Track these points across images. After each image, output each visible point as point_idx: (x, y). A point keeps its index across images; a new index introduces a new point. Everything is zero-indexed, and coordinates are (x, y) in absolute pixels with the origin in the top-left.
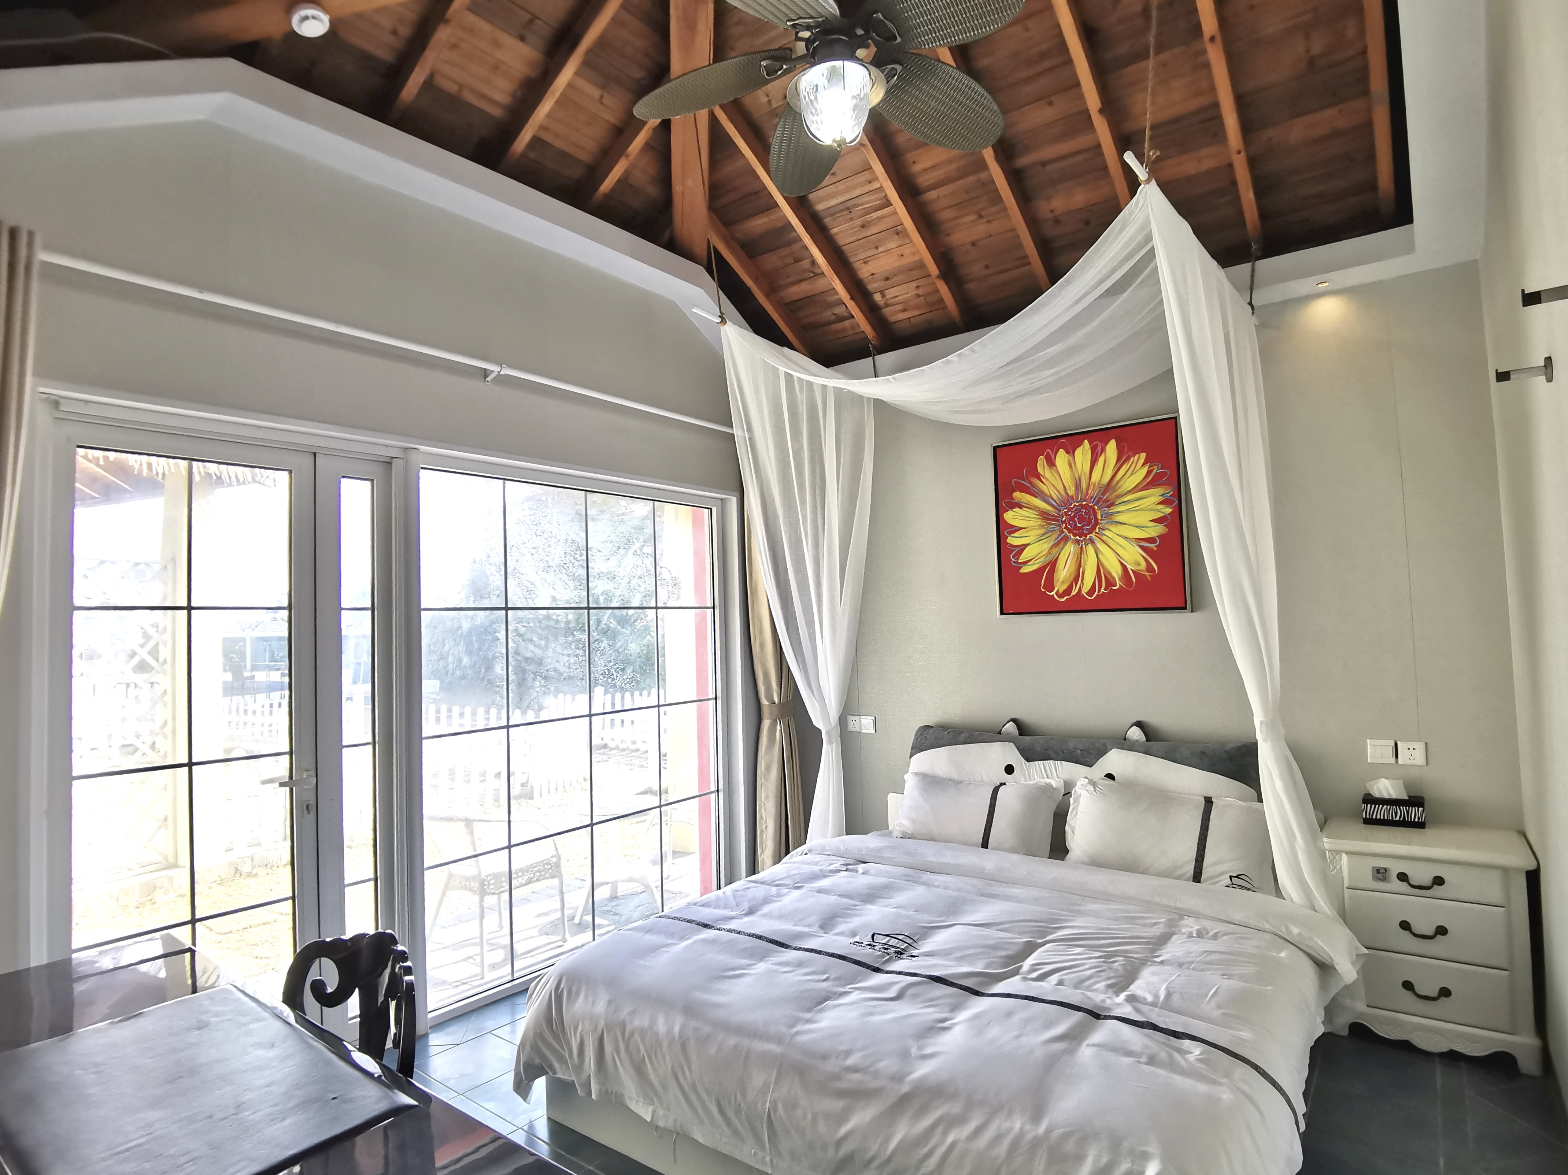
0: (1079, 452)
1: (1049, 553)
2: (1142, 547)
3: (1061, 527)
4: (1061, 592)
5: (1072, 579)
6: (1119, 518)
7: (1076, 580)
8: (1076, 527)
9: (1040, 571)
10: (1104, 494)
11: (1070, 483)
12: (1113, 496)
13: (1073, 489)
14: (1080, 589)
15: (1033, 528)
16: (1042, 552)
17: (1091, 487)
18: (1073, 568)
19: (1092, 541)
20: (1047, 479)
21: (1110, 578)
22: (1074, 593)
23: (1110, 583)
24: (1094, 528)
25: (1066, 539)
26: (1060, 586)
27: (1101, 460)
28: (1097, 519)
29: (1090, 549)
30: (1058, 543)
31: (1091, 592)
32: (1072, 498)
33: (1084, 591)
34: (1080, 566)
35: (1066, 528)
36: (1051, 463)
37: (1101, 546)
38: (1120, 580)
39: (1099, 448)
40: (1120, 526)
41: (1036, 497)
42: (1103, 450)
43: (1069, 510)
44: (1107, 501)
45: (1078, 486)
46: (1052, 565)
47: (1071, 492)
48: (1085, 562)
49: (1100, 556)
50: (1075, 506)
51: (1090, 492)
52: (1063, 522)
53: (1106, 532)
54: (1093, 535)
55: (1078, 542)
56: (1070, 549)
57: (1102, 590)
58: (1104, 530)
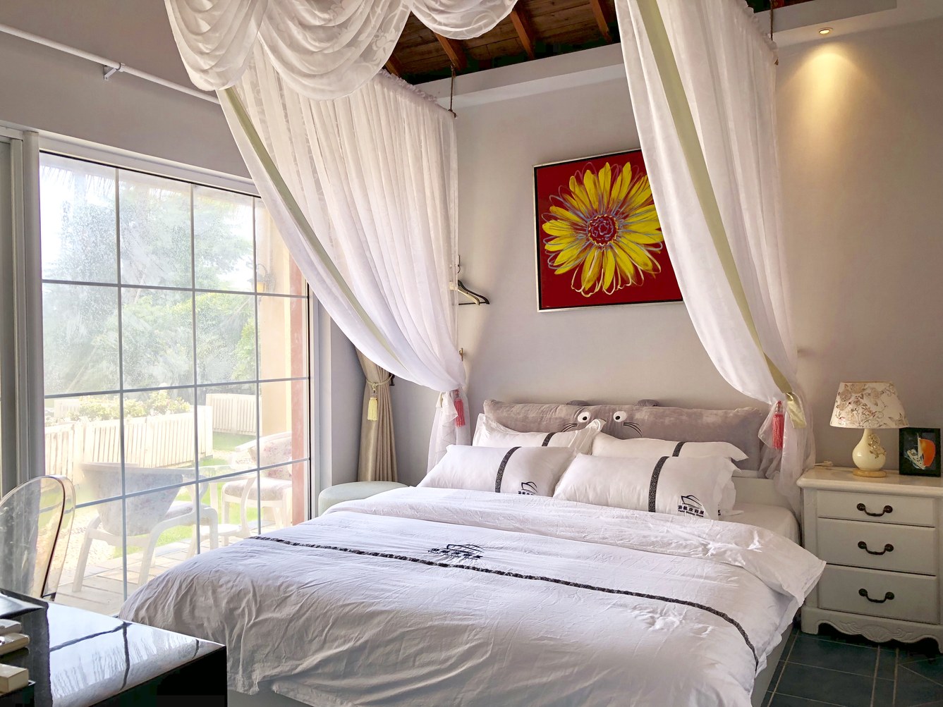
0: (602, 172)
1: (578, 257)
2: (649, 251)
3: (587, 236)
4: (587, 289)
5: (595, 278)
6: (633, 228)
7: (598, 279)
8: (599, 236)
9: (570, 272)
10: (620, 208)
11: (595, 199)
12: (628, 209)
13: (597, 203)
14: (601, 287)
15: (565, 237)
16: (572, 256)
17: (611, 202)
18: (597, 270)
19: (611, 247)
20: (577, 196)
21: (625, 278)
22: (597, 290)
23: (624, 281)
24: (613, 236)
25: (591, 245)
26: (586, 285)
27: (619, 179)
28: (615, 228)
29: (610, 254)
30: (585, 249)
31: (610, 289)
32: (596, 211)
33: (604, 289)
34: (601, 268)
35: (591, 236)
36: (580, 181)
37: (618, 251)
38: (632, 279)
39: (617, 170)
40: (633, 235)
41: (567, 210)
42: (620, 171)
43: (594, 221)
44: (623, 213)
45: (600, 201)
46: (580, 267)
47: (595, 206)
48: (606, 264)
49: (618, 260)
50: (598, 218)
51: (610, 206)
52: (590, 231)
53: (622, 240)
54: (612, 242)
55: (600, 248)
56: (594, 254)
57: (619, 287)
58: (620, 237)
